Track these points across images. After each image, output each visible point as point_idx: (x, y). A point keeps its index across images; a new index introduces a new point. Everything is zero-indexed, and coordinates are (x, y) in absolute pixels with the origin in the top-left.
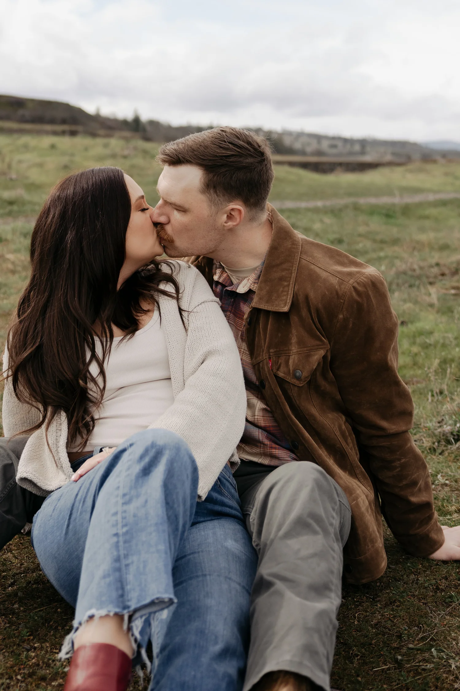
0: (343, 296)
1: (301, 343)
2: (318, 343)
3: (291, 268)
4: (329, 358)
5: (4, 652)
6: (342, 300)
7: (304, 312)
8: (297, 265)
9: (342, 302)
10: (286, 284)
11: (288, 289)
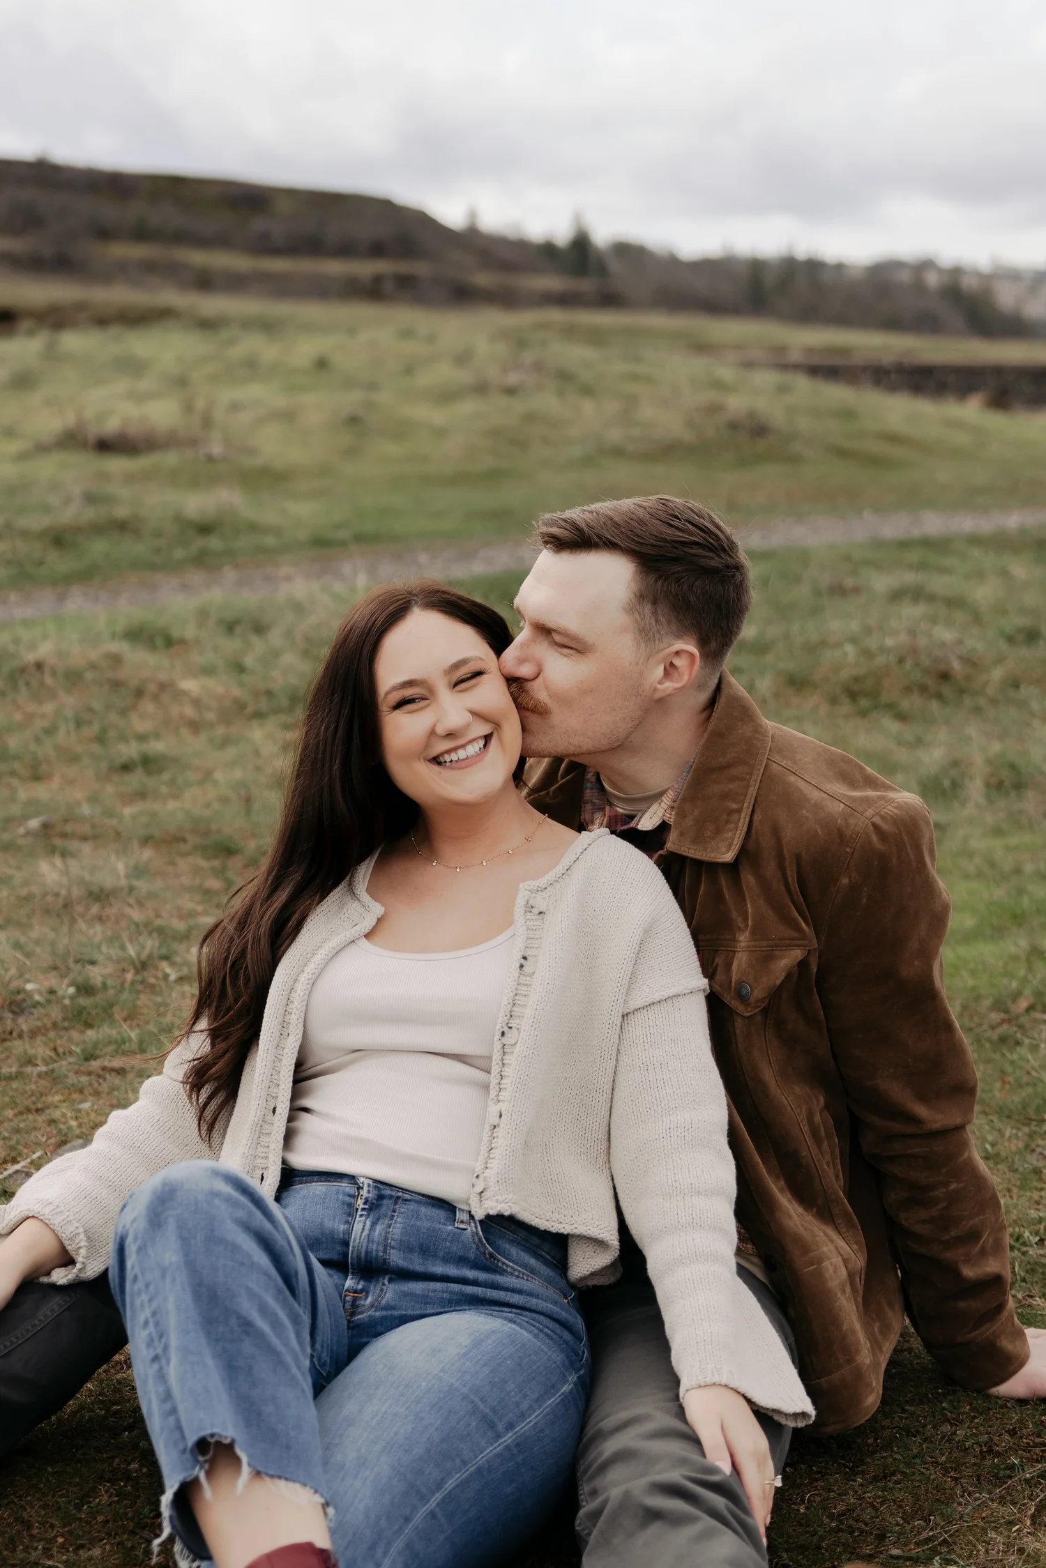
0: (852, 841)
1: (759, 931)
2: (793, 934)
3: (748, 777)
4: (814, 968)
5: (105, 1544)
6: (850, 847)
7: (770, 869)
8: (762, 771)
9: (847, 852)
10: (734, 806)
11: (740, 818)
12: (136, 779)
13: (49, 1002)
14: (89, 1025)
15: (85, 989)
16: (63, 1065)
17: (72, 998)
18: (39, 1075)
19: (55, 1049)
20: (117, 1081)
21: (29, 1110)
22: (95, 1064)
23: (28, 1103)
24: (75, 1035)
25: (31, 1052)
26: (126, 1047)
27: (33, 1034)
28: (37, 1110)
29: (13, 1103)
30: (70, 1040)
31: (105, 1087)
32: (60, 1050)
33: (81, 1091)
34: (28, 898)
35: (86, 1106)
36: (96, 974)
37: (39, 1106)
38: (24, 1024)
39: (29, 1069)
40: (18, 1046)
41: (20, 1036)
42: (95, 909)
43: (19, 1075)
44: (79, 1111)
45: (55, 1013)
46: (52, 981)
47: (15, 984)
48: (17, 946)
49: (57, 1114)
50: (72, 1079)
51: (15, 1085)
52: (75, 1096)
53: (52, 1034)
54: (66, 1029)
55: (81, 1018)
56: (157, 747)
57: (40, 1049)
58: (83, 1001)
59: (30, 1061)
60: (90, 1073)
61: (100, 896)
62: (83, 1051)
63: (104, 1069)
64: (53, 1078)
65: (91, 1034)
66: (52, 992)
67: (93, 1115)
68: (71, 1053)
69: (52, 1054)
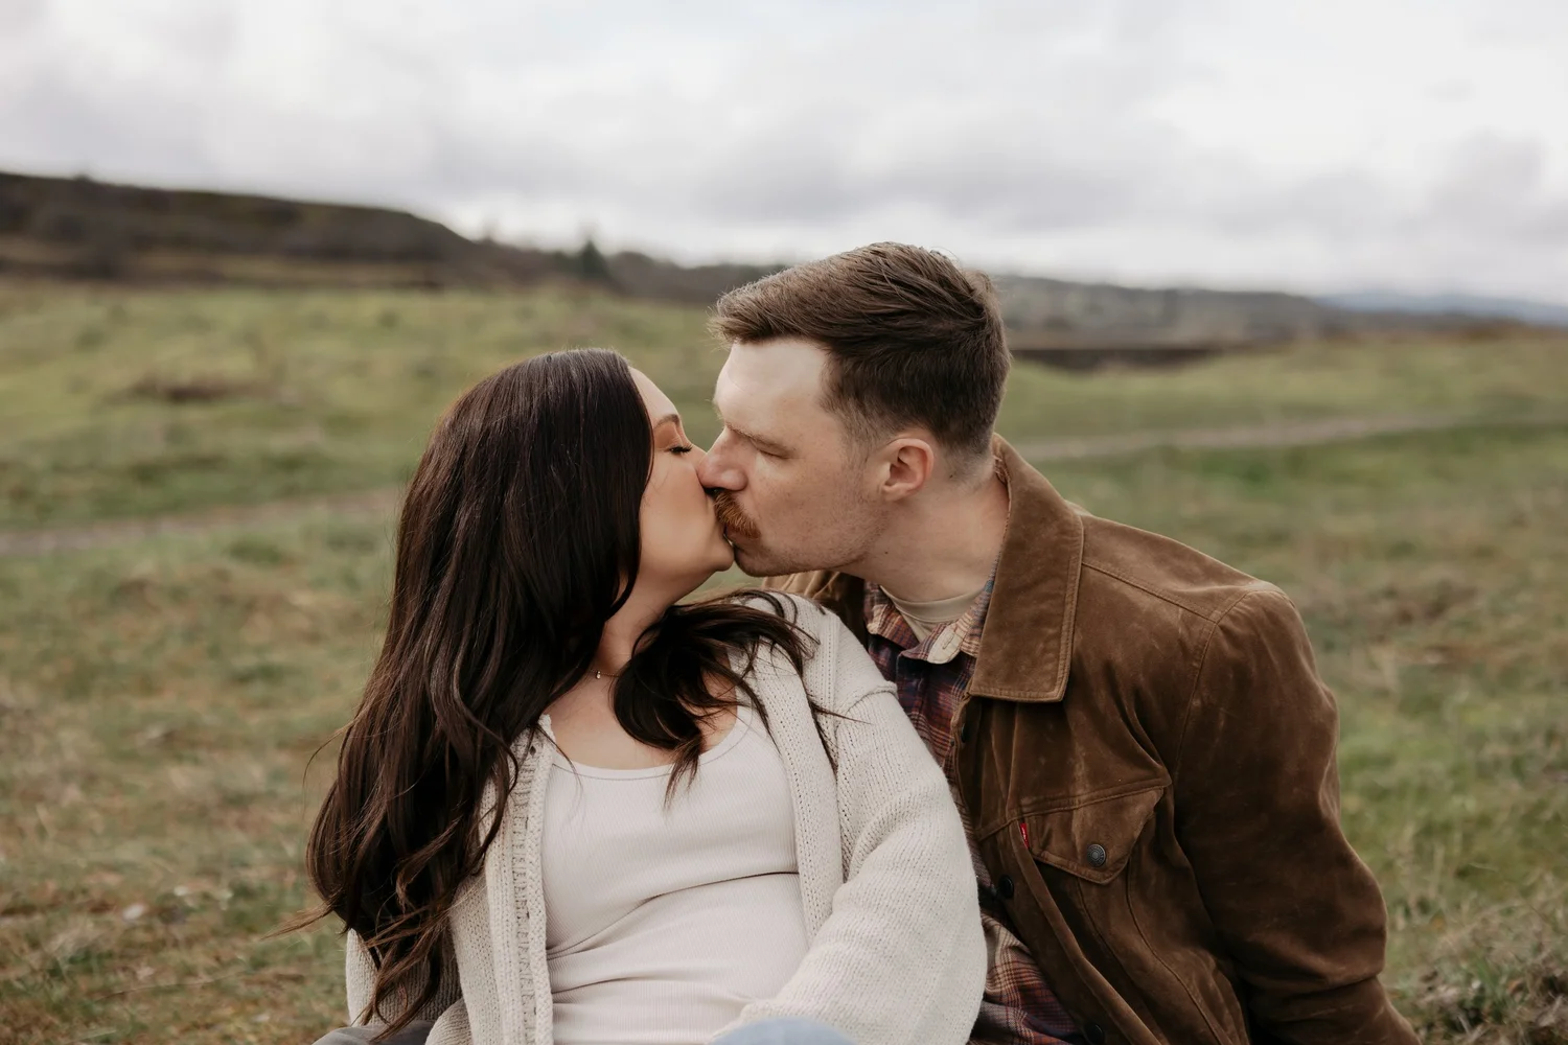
0: (1198, 653)
1: (1098, 776)
2: (1142, 773)
3: (1062, 592)
4: (1172, 809)
6: (1197, 661)
8: (1078, 583)
9: (1194, 667)
10: (1051, 631)
11: (1059, 645)
12: (258, 689)
13: (203, 908)
14: (251, 930)
15: (243, 892)
16: (231, 976)
17: (231, 902)
18: (204, 987)
19: (218, 959)
20: (297, 989)
21: (196, 1026)
22: (268, 973)
23: (196, 1017)
24: (240, 943)
25: (189, 960)
26: (301, 952)
27: (190, 942)
28: (208, 1026)
29: (177, 1017)
30: (235, 948)
31: (282, 998)
32: (224, 959)
33: (255, 1002)
34: (160, 806)
35: (264, 1018)
36: (253, 876)
37: (209, 1020)
38: (178, 931)
39: (191, 981)
40: (174, 956)
41: (176, 944)
42: (234, 815)
43: (180, 987)
44: (257, 1024)
45: (212, 919)
46: (205, 885)
47: (163, 890)
48: (155, 852)
49: (231, 1029)
50: (243, 990)
51: (176, 999)
52: (250, 1008)
53: (213, 942)
54: (226, 936)
55: (241, 923)
56: (278, 657)
57: (199, 958)
58: (243, 906)
59: (190, 972)
60: (262, 983)
61: (237, 801)
62: (252, 959)
63: (280, 977)
64: (220, 989)
65: (256, 941)
66: (206, 896)
67: (274, 1030)
68: (235, 961)
69: (214, 964)
